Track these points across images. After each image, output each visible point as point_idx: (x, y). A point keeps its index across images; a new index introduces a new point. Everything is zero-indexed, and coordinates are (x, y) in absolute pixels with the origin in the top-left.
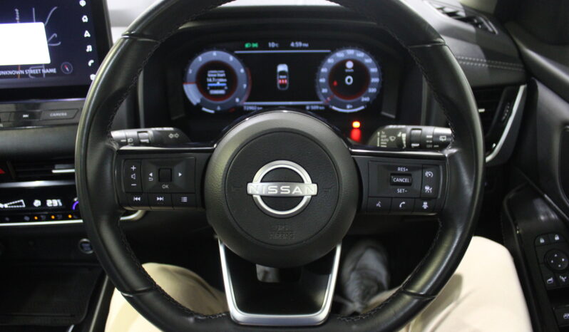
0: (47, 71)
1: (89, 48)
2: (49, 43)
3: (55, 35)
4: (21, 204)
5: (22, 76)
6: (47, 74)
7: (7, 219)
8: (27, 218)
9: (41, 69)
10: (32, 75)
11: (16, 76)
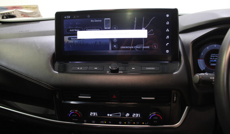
0: (145, 47)
1: (168, 37)
2: (148, 34)
3: (152, 30)
4: (119, 115)
5: (132, 49)
6: (145, 49)
7: (110, 122)
8: (120, 123)
9: (142, 46)
10: (137, 49)
11: (129, 49)
